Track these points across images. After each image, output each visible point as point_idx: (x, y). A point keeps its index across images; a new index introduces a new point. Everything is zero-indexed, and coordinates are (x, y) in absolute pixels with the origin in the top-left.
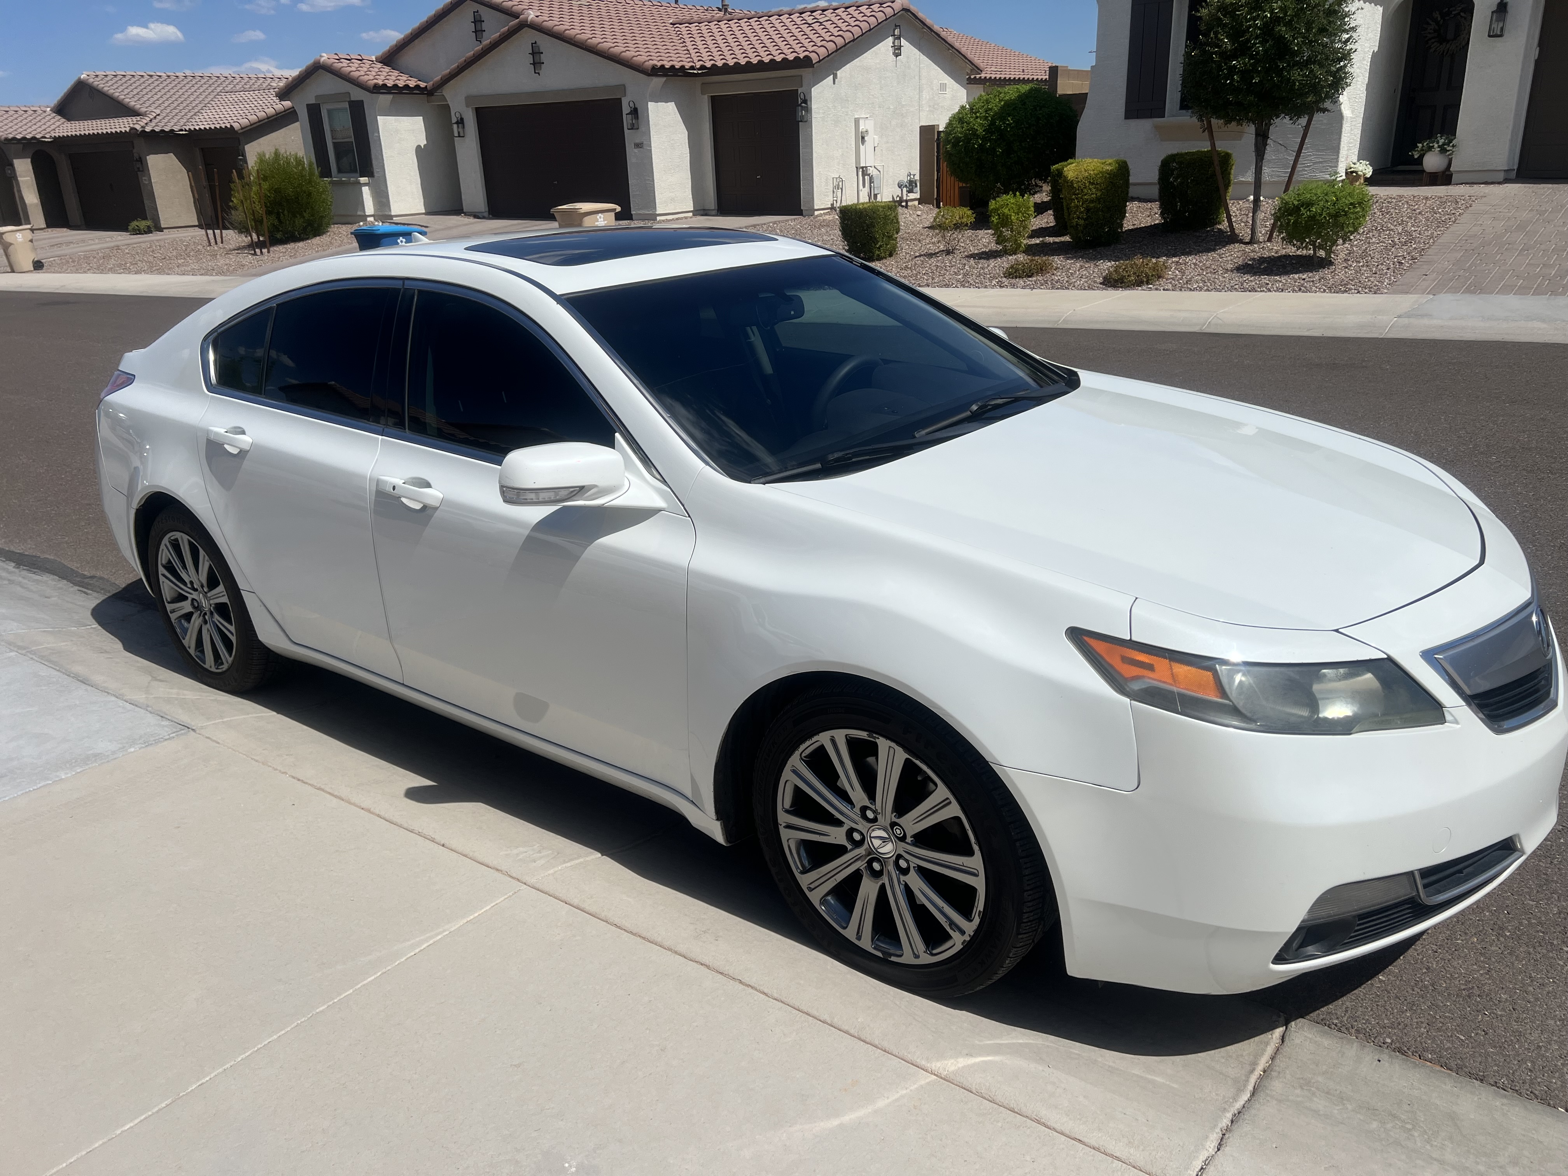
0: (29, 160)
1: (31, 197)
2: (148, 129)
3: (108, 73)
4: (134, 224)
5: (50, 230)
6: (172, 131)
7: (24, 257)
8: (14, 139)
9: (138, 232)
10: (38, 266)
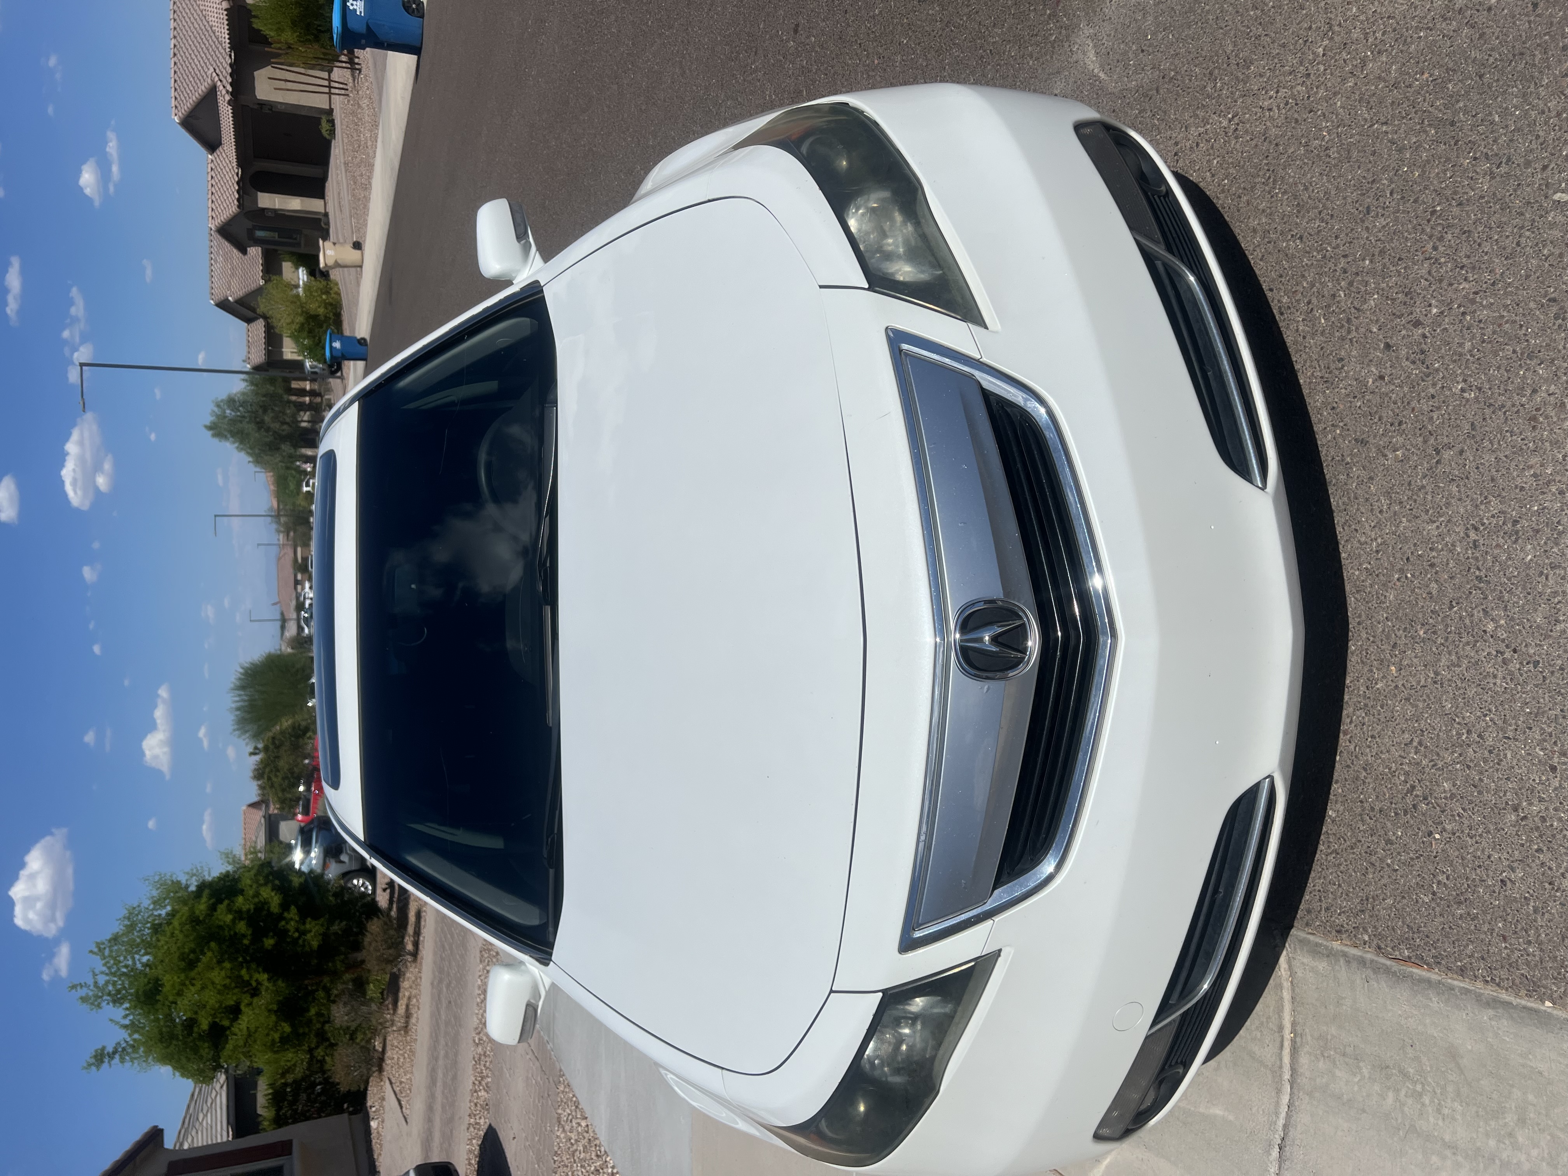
0: (259, 193)
1: (294, 204)
2: (230, 89)
3: (173, 95)
4: (325, 133)
5: (327, 198)
6: (231, 65)
7: (350, 255)
8: (238, 200)
9: (332, 132)
10: (357, 246)
